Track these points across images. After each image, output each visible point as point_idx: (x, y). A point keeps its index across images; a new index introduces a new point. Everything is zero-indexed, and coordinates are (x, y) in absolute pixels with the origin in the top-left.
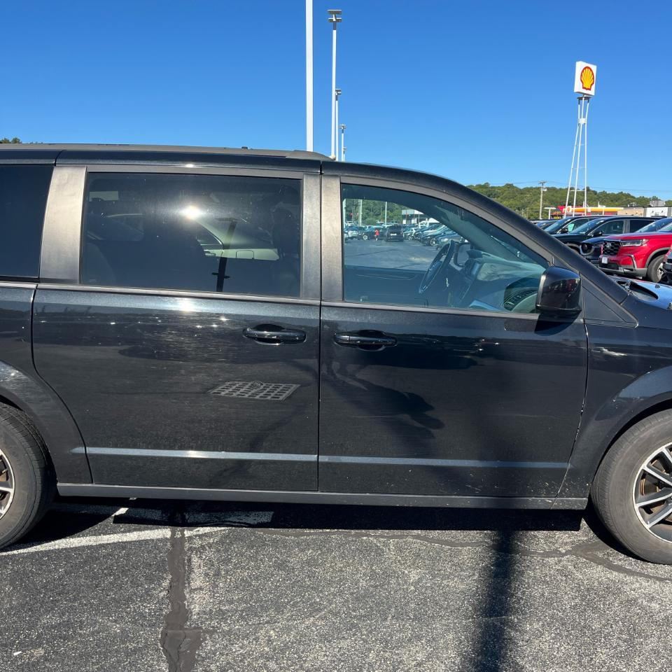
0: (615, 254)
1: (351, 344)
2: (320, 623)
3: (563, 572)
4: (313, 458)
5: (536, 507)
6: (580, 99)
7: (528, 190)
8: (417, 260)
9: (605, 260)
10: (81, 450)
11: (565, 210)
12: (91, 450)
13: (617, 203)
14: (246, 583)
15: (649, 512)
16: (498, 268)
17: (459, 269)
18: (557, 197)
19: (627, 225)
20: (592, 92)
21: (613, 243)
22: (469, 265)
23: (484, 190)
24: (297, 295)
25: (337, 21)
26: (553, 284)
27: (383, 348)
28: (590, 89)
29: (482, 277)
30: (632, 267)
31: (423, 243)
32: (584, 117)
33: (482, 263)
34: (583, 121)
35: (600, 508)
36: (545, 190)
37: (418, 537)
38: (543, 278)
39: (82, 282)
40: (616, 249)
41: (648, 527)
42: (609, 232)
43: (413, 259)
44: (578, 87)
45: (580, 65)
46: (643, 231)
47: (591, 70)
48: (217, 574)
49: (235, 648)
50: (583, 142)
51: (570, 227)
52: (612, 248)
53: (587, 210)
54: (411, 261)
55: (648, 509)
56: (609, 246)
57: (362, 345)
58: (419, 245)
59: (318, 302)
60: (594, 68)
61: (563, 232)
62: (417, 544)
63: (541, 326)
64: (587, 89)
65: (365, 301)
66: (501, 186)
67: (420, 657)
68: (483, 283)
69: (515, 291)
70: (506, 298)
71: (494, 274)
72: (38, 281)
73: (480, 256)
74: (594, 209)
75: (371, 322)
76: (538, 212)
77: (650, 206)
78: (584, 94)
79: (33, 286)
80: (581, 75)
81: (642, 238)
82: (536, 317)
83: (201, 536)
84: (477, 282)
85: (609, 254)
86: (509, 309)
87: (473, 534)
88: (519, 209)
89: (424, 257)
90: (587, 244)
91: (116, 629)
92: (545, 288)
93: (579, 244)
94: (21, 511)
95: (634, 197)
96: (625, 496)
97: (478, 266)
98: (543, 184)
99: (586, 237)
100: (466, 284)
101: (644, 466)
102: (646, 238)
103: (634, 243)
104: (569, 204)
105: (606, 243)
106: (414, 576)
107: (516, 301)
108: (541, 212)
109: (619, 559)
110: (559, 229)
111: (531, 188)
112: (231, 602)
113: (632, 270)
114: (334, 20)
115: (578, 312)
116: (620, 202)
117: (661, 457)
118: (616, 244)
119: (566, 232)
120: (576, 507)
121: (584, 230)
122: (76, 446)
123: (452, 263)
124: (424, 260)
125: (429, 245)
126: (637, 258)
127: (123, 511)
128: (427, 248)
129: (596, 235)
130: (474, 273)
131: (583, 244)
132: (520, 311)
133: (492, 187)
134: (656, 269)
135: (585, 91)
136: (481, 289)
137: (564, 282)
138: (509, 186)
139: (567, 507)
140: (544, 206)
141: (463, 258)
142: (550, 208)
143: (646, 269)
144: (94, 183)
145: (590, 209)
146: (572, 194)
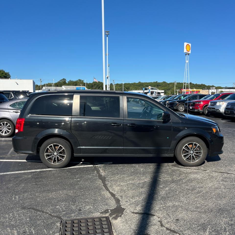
0: (194, 106)
1: (129, 126)
2: (126, 175)
3: (170, 168)
4: (123, 147)
5: (164, 156)
6: (186, 54)
7: (171, 84)
8: (135, 108)
9: (191, 108)
10: (79, 147)
11: (183, 90)
12: (81, 147)
13: (200, 88)
14: (111, 171)
15: (185, 157)
16: (156, 112)
17: (148, 112)
18: (180, 86)
19: (198, 97)
20: (190, 52)
21: (193, 103)
22: (150, 111)
23: (156, 84)
24: (119, 117)
25: (108, 34)
26: (165, 115)
27: (135, 127)
28: (189, 51)
29: (153, 114)
30: (198, 110)
31: (136, 102)
32: (188, 60)
33: (153, 111)
34: (187, 61)
35: (176, 156)
36: (176, 84)
37: (142, 165)
38: (163, 114)
39: (80, 116)
40: (194, 104)
41: (185, 159)
42: (193, 99)
43: (133, 108)
44: (185, 51)
45: (185, 44)
46: (202, 99)
47: (189, 45)
48: (105, 170)
49: (112, 179)
50: (188, 68)
51: (182, 97)
52: (193, 104)
53: (190, 90)
54: (133, 109)
55: (185, 156)
56: (192, 103)
57: (131, 126)
58: (135, 103)
59: (123, 119)
60: (190, 44)
61: (180, 99)
62: (142, 166)
63: (164, 122)
64: (188, 51)
65: (132, 118)
66: (161, 82)
67: (144, 178)
68: (153, 115)
69: (159, 116)
70: (157, 118)
71: (155, 113)
72: (72, 116)
73: (153, 109)
74: (193, 90)
75: (133, 122)
76: (174, 91)
77: (210, 89)
78: (187, 53)
79: (71, 117)
80: (186, 47)
81: (201, 101)
82: (163, 121)
83: (99, 166)
84: (152, 114)
85: (192, 106)
86: (158, 119)
87: (153, 164)
88: (168, 90)
89: (137, 107)
90: (186, 103)
91: (90, 177)
92: (163, 115)
93: (184, 103)
94: (67, 159)
95: (206, 86)
96: (180, 153)
97: (152, 111)
98: (175, 82)
99: (186, 101)
100: (150, 115)
101: (183, 148)
102: (202, 101)
103: (199, 103)
104: (184, 89)
105: (191, 102)
106: (142, 169)
107: (159, 118)
108: (175, 91)
109: (181, 166)
110: (178, 98)
111: (172, 83)
112: (109, 174)
113: (198, 111)
114: (107, 34)
115: (170, 120)
116: (202, 87)
117: (186, 146)
118: (194, 103)
119: (181, 99)
120: (171, 156)
121: (186, 98)
122: (78, 147)
123: (147, 111)
124: (137, 108)
125: (138, 103)
126: (200, 107)
127: (81, 163)
128: (138, 104)
129: (189, 100)
130: (152, 113)
131: (185, 103)
132: (160, 120)
133: (159, 83)
134: (205, 110)
135: (187, 52)
136: (153, 116)
137: (167, 114)
138: (164, 82)
139: (170, 156)
140: (176, 89)
141: (149, 109)
142: (178, 90)
143: (202, 110)
144: (81, 98)
145: (191, 90)
146: (185, 85)
